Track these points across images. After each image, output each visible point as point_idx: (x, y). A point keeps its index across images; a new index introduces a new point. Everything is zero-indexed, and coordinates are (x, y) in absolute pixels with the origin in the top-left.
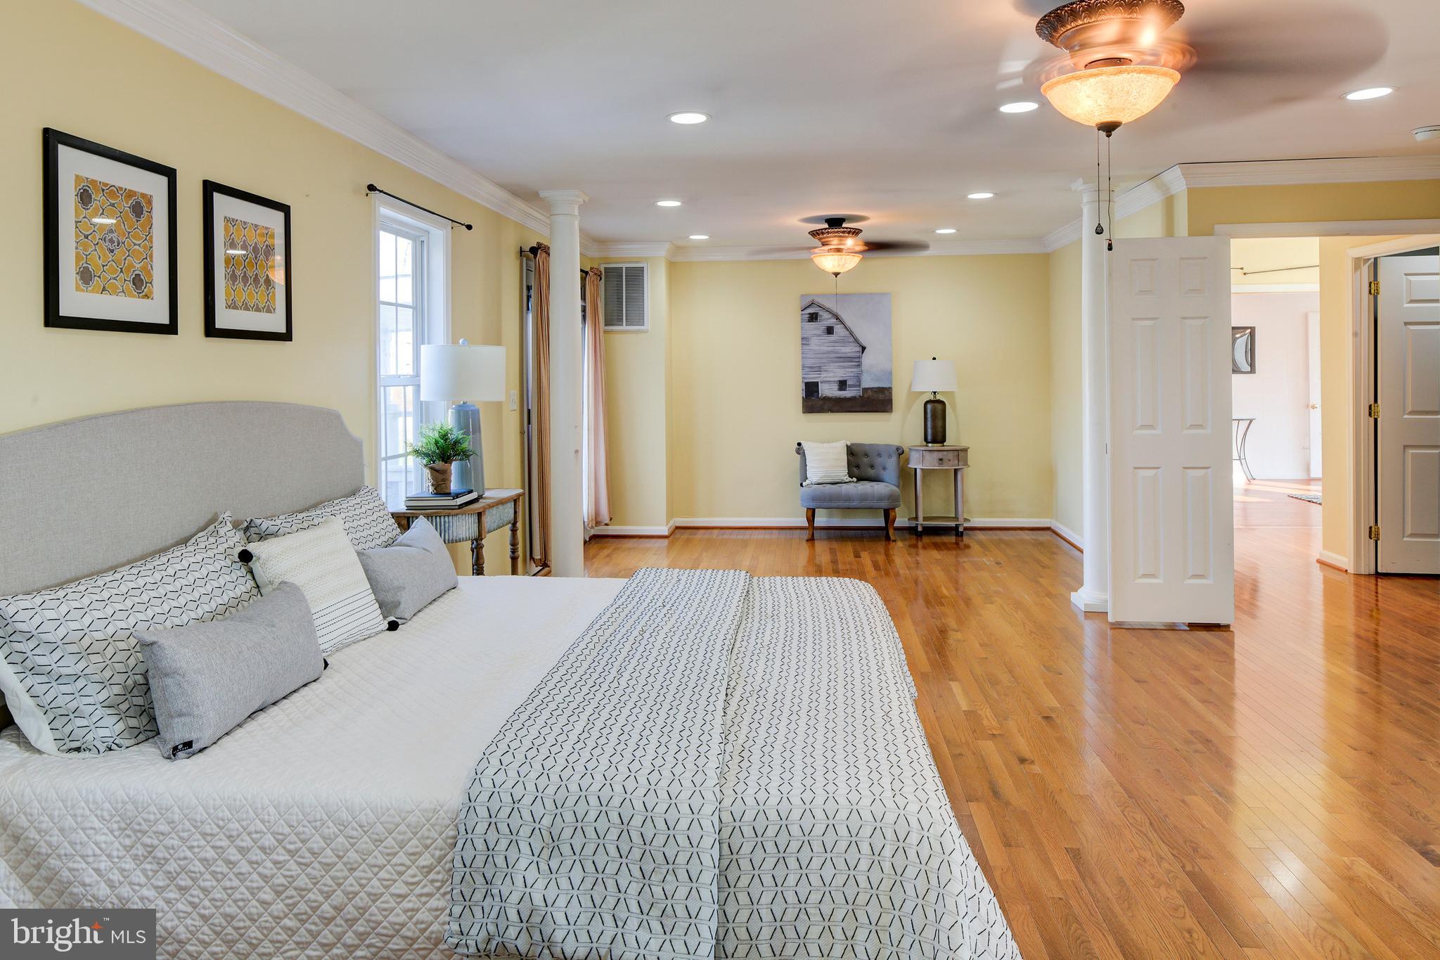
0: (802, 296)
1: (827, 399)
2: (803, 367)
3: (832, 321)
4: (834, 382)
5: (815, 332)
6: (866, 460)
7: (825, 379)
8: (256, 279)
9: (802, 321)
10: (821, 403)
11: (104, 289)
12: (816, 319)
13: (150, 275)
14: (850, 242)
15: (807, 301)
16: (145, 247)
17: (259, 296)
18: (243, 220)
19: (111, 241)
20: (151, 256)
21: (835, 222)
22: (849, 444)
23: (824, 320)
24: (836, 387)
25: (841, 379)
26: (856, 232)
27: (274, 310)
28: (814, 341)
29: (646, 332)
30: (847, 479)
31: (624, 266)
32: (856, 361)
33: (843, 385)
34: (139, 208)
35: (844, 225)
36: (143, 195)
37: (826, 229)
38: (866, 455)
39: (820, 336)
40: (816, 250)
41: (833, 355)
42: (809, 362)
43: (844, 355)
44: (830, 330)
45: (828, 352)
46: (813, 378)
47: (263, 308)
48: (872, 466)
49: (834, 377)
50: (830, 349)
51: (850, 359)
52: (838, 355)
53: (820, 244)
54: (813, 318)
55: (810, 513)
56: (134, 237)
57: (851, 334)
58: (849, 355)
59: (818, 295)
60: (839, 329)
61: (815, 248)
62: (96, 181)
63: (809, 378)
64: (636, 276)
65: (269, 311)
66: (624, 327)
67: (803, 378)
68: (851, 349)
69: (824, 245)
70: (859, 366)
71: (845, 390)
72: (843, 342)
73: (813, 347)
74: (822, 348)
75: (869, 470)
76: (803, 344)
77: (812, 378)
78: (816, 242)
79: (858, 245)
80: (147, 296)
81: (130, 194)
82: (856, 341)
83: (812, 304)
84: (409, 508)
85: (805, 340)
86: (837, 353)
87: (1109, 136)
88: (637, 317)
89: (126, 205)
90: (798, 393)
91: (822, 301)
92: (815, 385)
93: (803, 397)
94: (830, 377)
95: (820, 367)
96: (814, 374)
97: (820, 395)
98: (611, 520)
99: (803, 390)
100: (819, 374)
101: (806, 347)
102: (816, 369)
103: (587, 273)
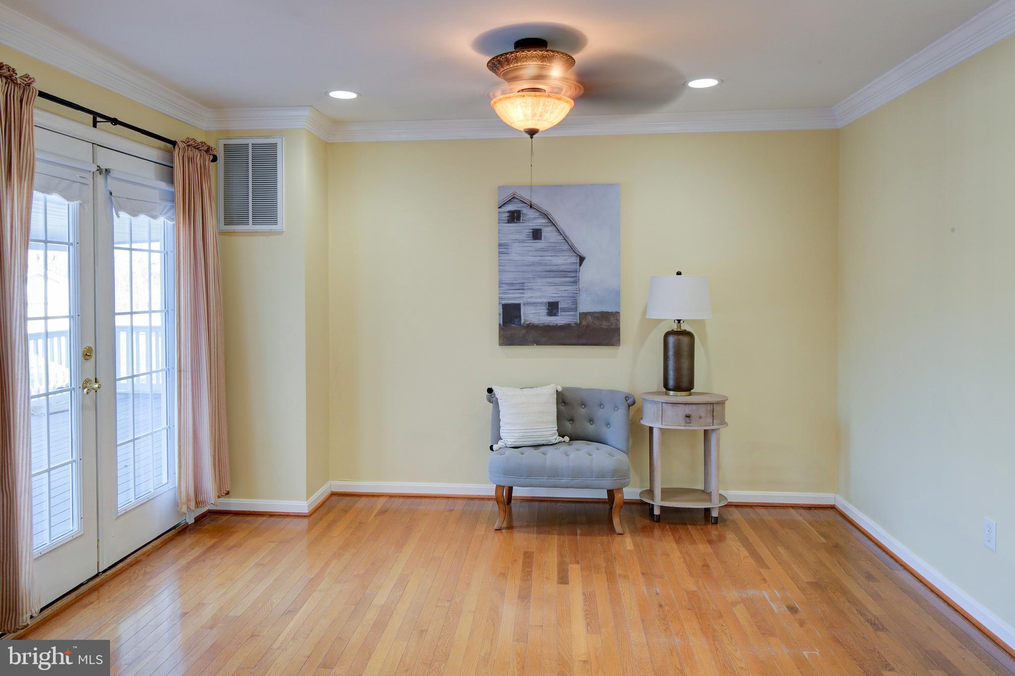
0: (500, 187)
1: (531, 327)
2: (501, 283)
3: (539, 222)
4: (541, 303)
5: (518, 237)
6: (582, 411)
7: (530, 300)
9: (500, 221)
10: (523, 331)
12: (518, 219)
15: (506, 196)
22: (560, 389)
23: (528, 220)
24: (543, 311)
25: (551, 300)
28: (516, 248)
29: (280, 233)
30: (556, 438)
31: (250, 142)
32: (572, 276)
33: (553, 308)
38: (583, 404)
39: (522, 241)
41: (539, 268)
42: (509, 277)
43: (555, 268)
44: (536, 234)
45: (533, 264)
46: (514, 299)
48: (591, 421)
49: (540, 297)
50: (537, 259)
51: (563, 273)
52: (548, 268)
54: (515, 217)
55: (502, 490)
57: (565, 239)
58: (562, 268)
59: (521, 187)
60: (548, 233)
63: (508, 299)
64: (266, 156)
66: (251, 227)
67: (500, 298)
68: (564, 260)
70: (576, 282)
71: (555, 315)
72: (554, 250)
73: (514, 257)
74: (525, 258)
75: (588, 424)
76: (500, 253)
77: (512, 298)
82: (572, 249)
83: (513, 199)
85: (503, 248)
86: (546, 265)
88: (266, 211)
90: (494, 318)
91: (526, 195)
92: (516, 307)
93: (500, 325)
94: (536, 298)
95: (523, 283)
96: (515, 293)
97: (522, 321)
98: (228, 493)
99: (500, 314)
100: (521, 293)
101: (504, 257)
102: (518, 287)
103: (174, 143)
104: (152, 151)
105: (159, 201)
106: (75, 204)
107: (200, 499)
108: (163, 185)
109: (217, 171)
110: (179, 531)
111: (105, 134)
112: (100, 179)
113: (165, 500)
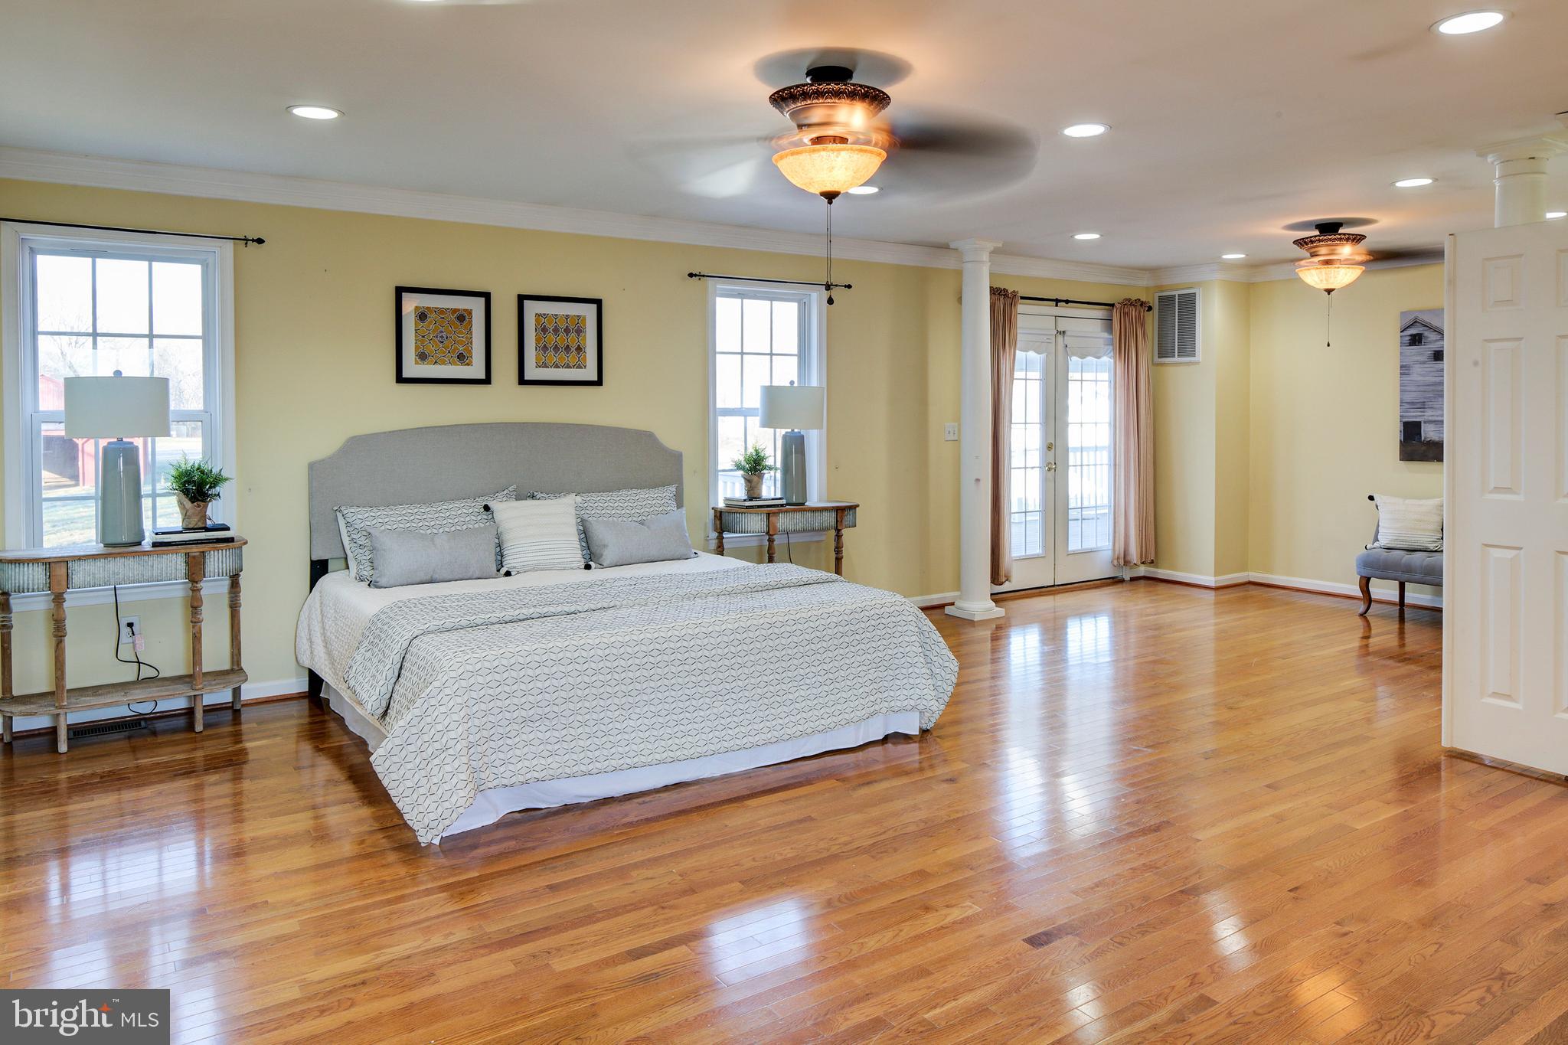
0: (1402, 313)
1: (1430, 444)
2: (1402, 403)
3: (1440, 343)
5: (1419, 358)
7: (1430, 418)
8: (568, 348)
9: (1402, 344)
10: (1424, 448)
11: (436, 362)
12: (1420, 342)
13: (470, 352)
14: (1346, 250)
15: (1409, 319)
16: (467, 338)
17: (572, 358)
18: (553, 313)
19: (442, 337)
20: (471, 343)
21: (1329, 228)
23: (1430, 342)
26: (1358, 239)
27: (585, 367)
28: (1417, 370)
29: (1197, 363)
30: (1434, 546)
31: (1176, 293)
34: (463, 317)
35: (1340, 231)
36: (465, 310)
37: (1316, 236)
39: (1424, 363)
40: (1303, 263)
42: (1409, 397)
44: (1438, 355)
46: (1416, 417)
47: (574, 366)
50: (1438, 379)
53: (1309, 255)
54: (1416, 340)
55: (1364, 582)
56: (459, 333)
59: (1421, 311)
61: (1302, 260)
62: (430, 308)
63: (1409, 417)
64: (1188, 304)
65: (579, 367)
66: (1176, 359)
67: (1401, 416)
69: (1313, 255)
73: (1415, 377)
74: (1427, 378)
76: (1402, 374)
77: (1414, 416)
78: (1303, 252)
79: (1359, 254)
80: (468, 364)
81: (455, 311)
83: (1415, 323)
84: (728, 506)
85: (1405, 369)
87: (830, 203)
88: (1187, 346)
89: (453, 317)
90: (1393, 435)
91: (1427, 319)
92: (1418, 425)
93: (1401, 441)
94: (1437, 416)
95: (1424, 402)
96: (1417, 412)
97: (1423, 439)
98: (1152, 562)
99: (1401, 432)
100: (1422, 412)
101: (1405, 378)
102: (1418, 406)
103: (1113, 305)
104: (1099, 313)
105: (1103, 346)
106: (1043, 356)
107: (1128, 558)
108: (1106, 335)
109: (1152, 320)
110: (1115, 581)
111: (1062, 310)
112: (1060, 338)
113: (1107, 555)
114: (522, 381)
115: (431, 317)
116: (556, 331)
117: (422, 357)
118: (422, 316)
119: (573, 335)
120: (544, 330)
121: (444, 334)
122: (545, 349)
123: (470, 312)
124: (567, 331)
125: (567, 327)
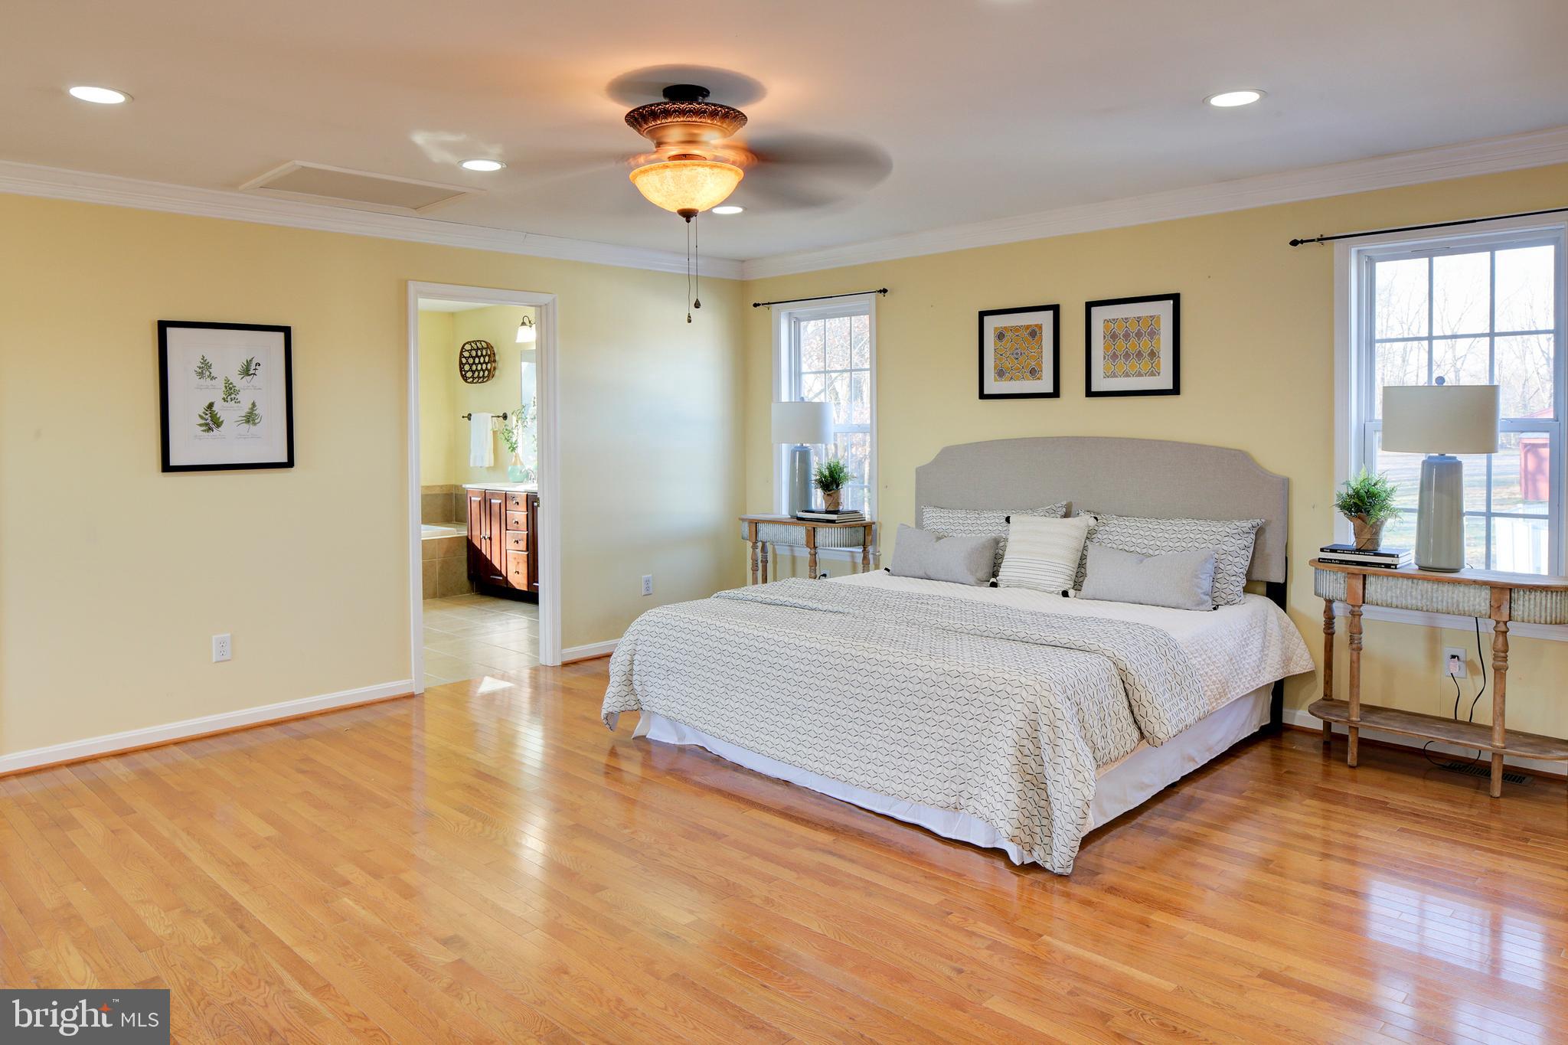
8: (1139, 355)
11: (1011, 378)
13: (1041, 367)
16: (1038, 353)
17: (1145, 364)
18: (1124, 317)
19: (1017, 354)
20: (1042, 357)
27: (1159, 374)
34: (1035, 332)
36: (1036, 325)
47: (1146, 374)
56: (1032, 348)
62: (1007, 327)
65: (1152, 374)
80: (1039, 379)
81: (1028, 327)
87: (688, 221)
89: (1026, 334)
114: (1090, 393)
115: (1008, 335)
116: (1127, 336)
117: (1001, 373)
118: (1000, 336)
119: (1146, 338)
120: (1114, 336)
121: (1019, 351)
122: (1114, 356)
123: (1040, 327)
124: (1139, 335)
125: (1139, 330)
